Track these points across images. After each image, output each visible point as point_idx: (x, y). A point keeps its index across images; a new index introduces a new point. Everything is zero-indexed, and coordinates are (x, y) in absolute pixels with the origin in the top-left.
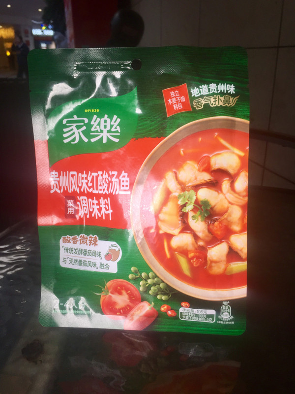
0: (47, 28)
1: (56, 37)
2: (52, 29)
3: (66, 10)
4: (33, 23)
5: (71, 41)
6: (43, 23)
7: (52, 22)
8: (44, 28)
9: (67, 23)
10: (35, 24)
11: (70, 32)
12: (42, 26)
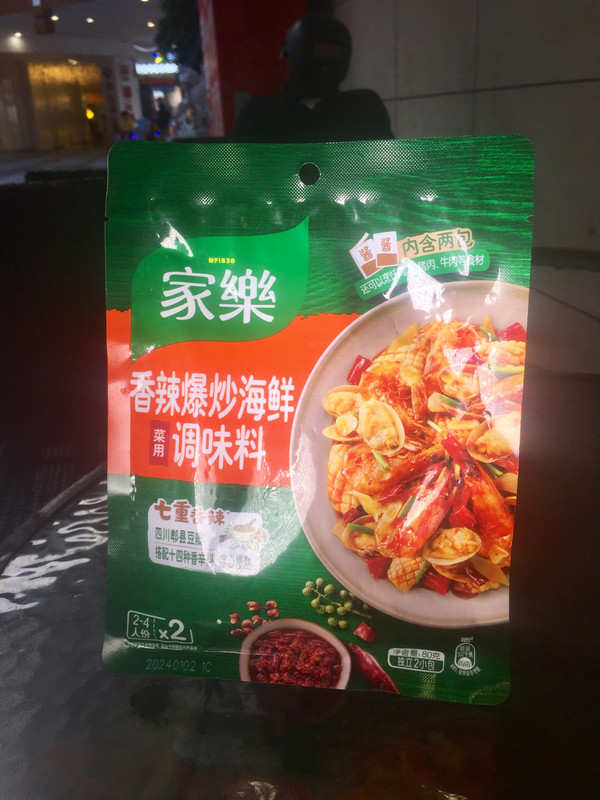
0: (166, 60)
1: (182, 78)
2: (176, 62)
3: (202, 23)
4: (138, 51)
5: (212, 84)
6: (158, 51)
7: (174, 46)
8: (159, 59)
9: (204, 49)
10: (141, 53)
11: (210, 65)
12: (155, 56)
